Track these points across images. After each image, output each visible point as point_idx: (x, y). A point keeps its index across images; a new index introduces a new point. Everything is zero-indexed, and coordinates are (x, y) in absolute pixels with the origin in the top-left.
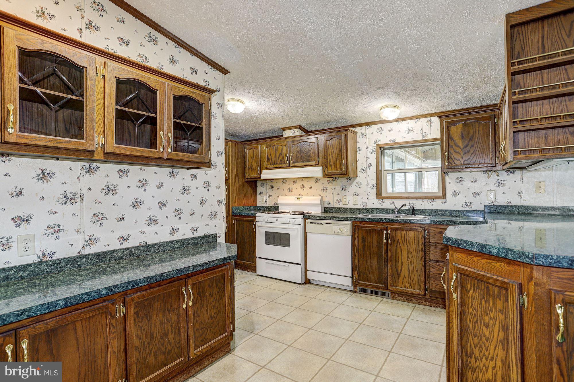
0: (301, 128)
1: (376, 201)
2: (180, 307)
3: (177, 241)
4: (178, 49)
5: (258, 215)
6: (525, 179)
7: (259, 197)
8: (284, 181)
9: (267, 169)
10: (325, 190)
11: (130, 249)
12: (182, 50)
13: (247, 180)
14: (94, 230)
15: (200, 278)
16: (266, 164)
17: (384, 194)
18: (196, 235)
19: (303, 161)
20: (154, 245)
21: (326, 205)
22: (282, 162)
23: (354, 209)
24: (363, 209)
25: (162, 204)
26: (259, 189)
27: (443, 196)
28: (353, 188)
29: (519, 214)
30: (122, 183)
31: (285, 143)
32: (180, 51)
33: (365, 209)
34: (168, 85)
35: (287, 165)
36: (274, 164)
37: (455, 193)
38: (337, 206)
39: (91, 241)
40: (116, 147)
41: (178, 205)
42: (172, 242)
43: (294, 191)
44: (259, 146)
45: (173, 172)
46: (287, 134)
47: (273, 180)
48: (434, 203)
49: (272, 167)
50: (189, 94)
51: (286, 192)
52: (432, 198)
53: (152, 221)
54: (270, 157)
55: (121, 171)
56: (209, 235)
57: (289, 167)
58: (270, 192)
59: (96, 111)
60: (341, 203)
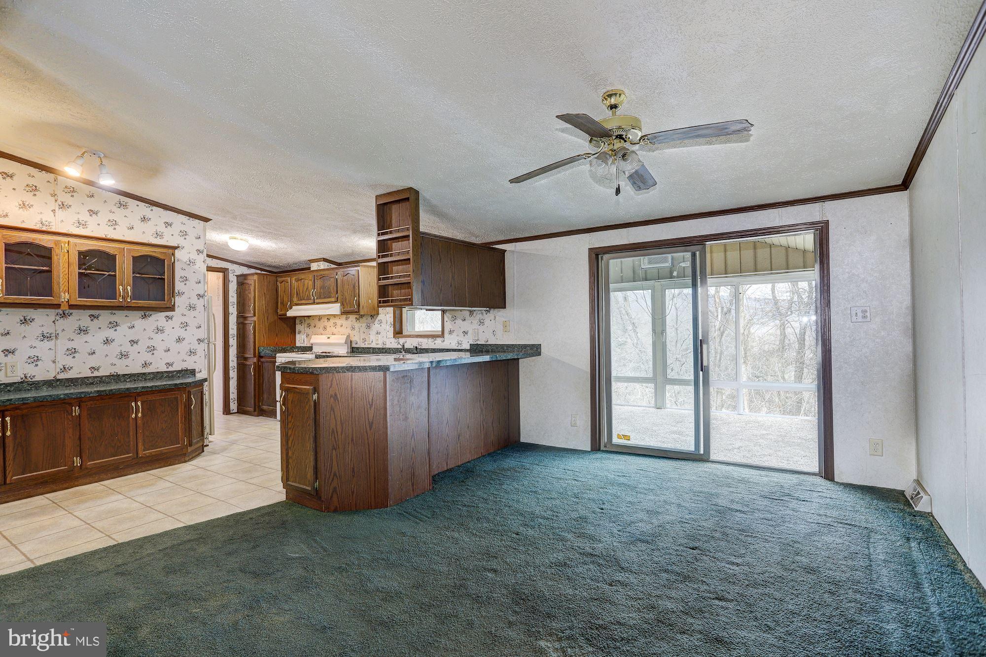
0: (325, 260)
1: (393, 340)
2: (129, 416)
3: (149, 373)
4: (150, 208)
5: (278, 355)
6: (497, 318)
7: (298, 336)
8: (320, 318)
9: (297, 305)
10: (353, 328)
11: (101, 377)
12: (154, 208)
13: (279, 317)
14: (68, 361)
15: (150, 397)
16: (295, 300)
17: (405, 333)
18: (171, 369)
19: (325, 298)
20: (124, 375)
21: (354, 345)
22: (309, 299)
23: (375, 348)
24: (383, 349)
25: (133, 342)
26: (298, 327)
27: (442, 335)
28: (376, 327)
29: (492, 352)
30: (93, 325)
31: (311, 276)
32: (152, 210)
33: (385, 348)
34: (127, 249)
35: (311, 301)
36: (301, 300)
37: (451, 332)
38: (363, 346)
39: (64, 369)
40: (79, 300)
41: (151, 343)
42: (144, 374)
43: (328, 329)
44: (289, 279)
45: (145, 315)
46: (314, 266)
47: (310, 316)
48: (436, 342)
49: (300, 303)
50: (148, 254)
51: (321, 330)
52: (434, 336)
53: (124, 355)
54: (298, 292)
55: (93, 316)
56: (187, 370)
57: (314, 303)
58: (307, 330)
59: (61, 276)
60: (366, 343)
